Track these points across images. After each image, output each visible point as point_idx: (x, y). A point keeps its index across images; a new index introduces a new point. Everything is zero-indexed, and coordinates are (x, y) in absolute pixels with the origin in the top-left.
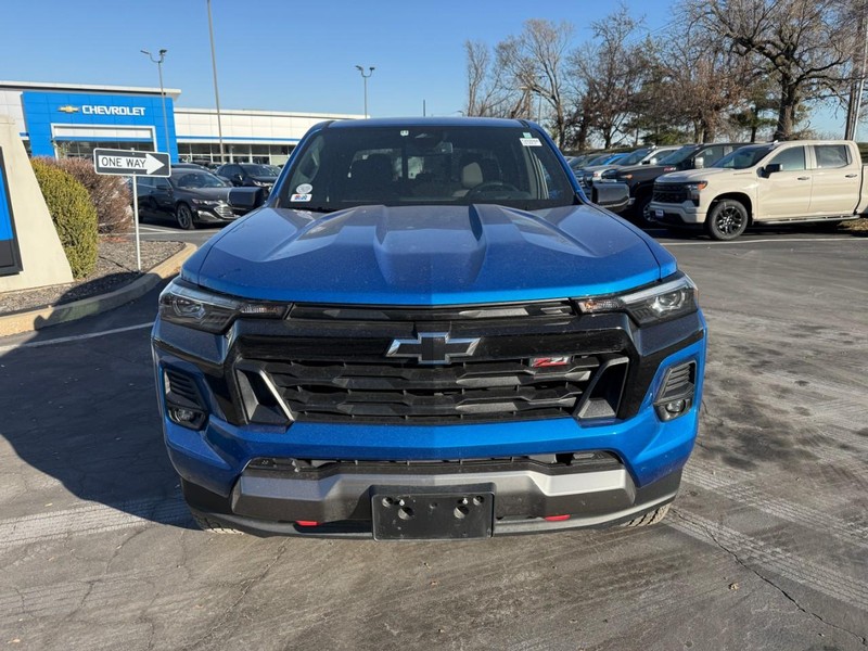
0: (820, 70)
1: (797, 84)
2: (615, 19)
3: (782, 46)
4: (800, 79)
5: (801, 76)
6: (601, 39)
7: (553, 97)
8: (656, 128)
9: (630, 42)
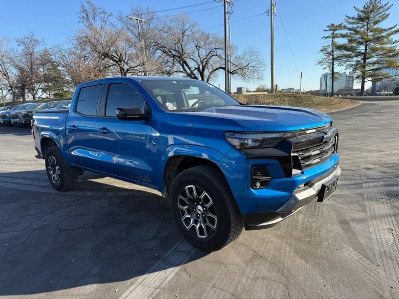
0: (135, 67)
1: (127, 72)
2: (28, 39)
3: (118, 58)
4: (128, 70)
5: (128, 69)
6: (22, 47)
7: (5, 75)
8: (59, 90)
9: (38, 50)
